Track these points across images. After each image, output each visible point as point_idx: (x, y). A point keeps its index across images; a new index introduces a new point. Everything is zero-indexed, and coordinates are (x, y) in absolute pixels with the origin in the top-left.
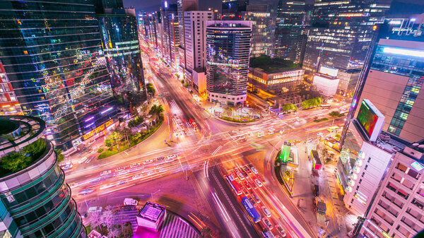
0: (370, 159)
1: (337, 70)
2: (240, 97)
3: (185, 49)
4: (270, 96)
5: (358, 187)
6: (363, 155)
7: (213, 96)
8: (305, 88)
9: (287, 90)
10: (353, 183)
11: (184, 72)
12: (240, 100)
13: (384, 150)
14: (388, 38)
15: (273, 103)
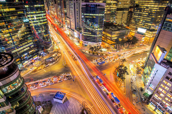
0: (157, 71)
1: (146, 30)
2: (98, 43)
3: (70, 18)
4: (113, 43)
5: (151, 83)
6: (154, 69)
7: (85, 43)
8: (130, 38)
9: (121, 40)
10: (149, 81)
11: (70, 31)
12: (98, 45)
13: (164, 67)
14: (171, 14)
15: (114, 46)
